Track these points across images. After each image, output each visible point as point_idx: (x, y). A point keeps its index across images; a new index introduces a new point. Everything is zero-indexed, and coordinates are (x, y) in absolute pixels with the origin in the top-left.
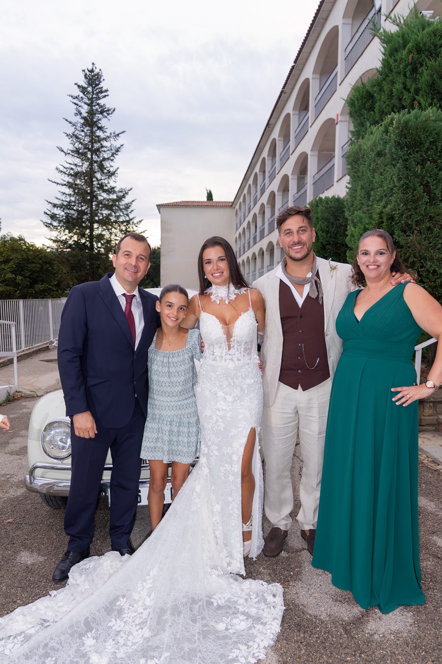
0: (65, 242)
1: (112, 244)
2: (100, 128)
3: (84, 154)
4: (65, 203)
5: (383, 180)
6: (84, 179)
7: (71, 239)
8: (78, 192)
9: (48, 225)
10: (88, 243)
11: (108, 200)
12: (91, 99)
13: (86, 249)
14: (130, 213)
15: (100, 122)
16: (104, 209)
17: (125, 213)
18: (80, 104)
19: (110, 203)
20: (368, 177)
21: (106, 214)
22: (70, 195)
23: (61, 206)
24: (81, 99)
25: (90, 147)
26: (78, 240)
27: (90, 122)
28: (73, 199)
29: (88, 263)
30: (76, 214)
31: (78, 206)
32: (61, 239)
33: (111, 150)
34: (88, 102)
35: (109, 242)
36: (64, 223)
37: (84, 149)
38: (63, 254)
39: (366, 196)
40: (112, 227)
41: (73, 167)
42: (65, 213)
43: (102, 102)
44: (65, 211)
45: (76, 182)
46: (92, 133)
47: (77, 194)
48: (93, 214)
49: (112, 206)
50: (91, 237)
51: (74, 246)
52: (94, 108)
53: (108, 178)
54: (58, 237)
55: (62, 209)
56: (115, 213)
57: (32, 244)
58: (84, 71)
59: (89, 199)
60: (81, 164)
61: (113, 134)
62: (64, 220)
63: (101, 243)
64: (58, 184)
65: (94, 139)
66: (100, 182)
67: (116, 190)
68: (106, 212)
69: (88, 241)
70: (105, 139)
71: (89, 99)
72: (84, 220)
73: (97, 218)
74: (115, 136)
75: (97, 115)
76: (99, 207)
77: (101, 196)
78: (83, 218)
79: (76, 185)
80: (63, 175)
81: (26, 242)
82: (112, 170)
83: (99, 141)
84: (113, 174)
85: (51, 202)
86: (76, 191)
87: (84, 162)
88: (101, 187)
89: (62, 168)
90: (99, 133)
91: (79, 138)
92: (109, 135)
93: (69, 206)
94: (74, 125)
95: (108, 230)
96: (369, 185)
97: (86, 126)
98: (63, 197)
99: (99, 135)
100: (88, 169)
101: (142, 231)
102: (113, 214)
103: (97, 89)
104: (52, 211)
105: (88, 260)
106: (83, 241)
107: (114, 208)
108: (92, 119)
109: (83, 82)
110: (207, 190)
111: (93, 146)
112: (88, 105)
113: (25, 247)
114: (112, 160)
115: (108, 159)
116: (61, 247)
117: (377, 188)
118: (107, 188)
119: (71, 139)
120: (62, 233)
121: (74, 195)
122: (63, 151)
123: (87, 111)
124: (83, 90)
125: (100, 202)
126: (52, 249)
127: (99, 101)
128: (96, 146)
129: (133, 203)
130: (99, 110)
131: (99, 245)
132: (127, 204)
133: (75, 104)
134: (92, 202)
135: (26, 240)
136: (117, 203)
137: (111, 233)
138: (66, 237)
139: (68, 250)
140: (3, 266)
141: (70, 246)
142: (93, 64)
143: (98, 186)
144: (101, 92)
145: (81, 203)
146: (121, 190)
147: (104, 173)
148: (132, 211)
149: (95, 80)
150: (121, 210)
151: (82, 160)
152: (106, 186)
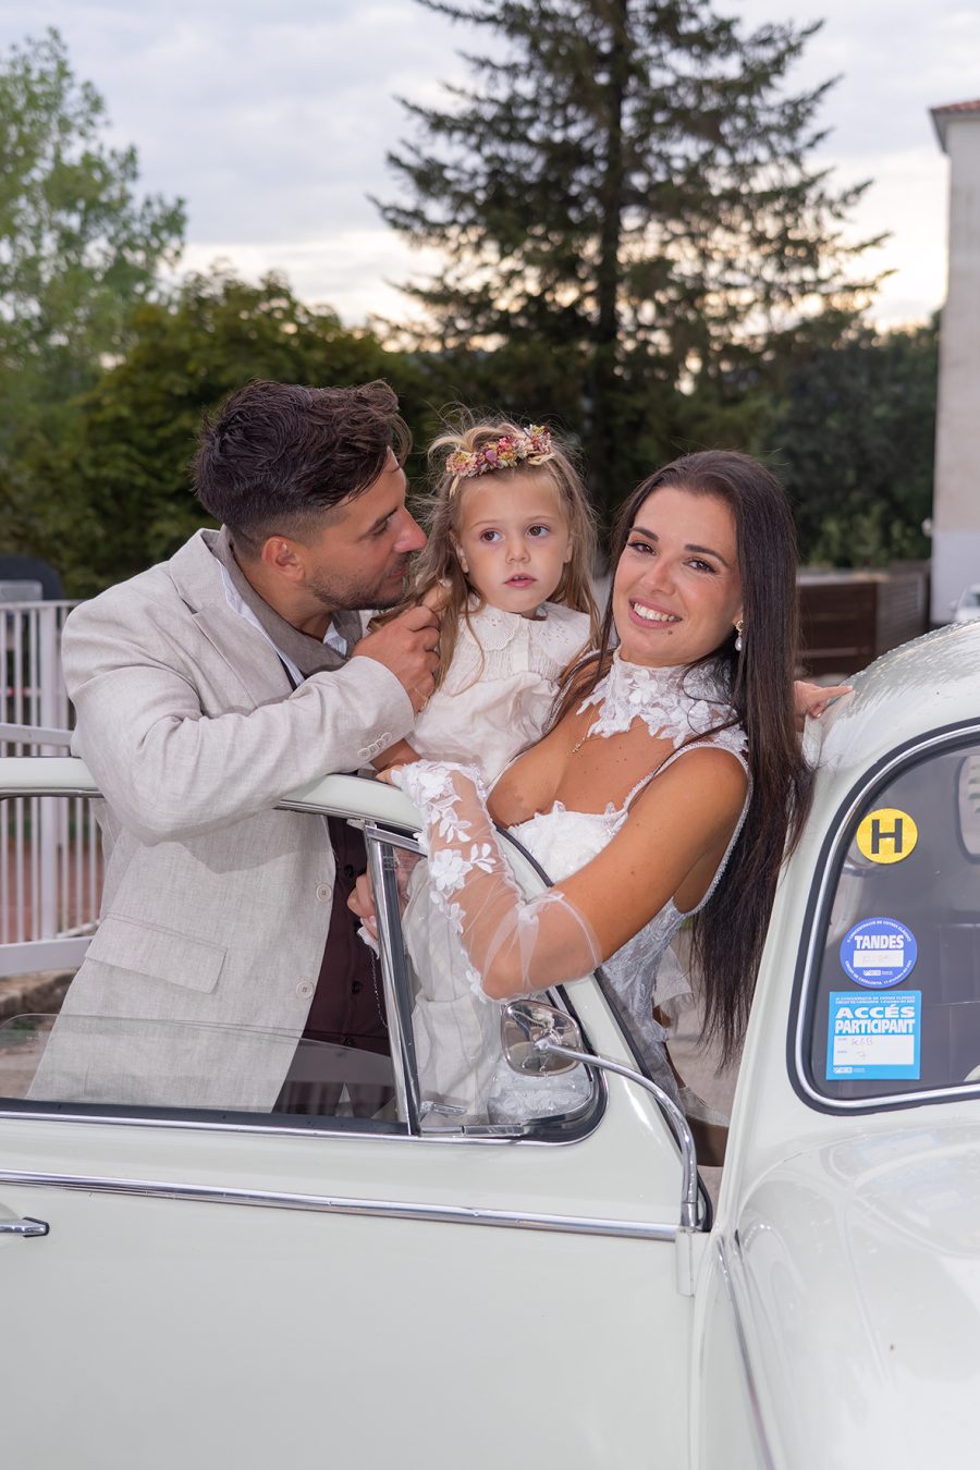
0: (477, 304)
1: (709, 312)
4: (489, 112)
7: (509, 285)
8: (554, 53)
9: (402, 220)
10: (590, 306)
11: (699, 86)
13: (579, 336)
14: (811, 145)
16: (676, 133)
17: (779, 150)
19: (713, 102)
21: (686, 159)
22: (512, 70)
23: (470, 126)
26: (544, 293)
28: (526, 87)
29: (586, 404)
30: (540, 161)
31: (549, 122)
32: (463, 286)
35: (694, 292)
36: (482, 209)
38: (466, 364)
40: (718, 222)
42: (489, 160)
44: (487, 151)
47: (549, 62)
48: (623, 157)
49: (717, 116)
50: (608, 276)
51: (522, 322)
54: (450, 280)
55: (473, 140)
56: (732, 151)
57: (323, 312)
59: (604, 88)
62: (481, 195)
63: (658, 305)
64: (457, 14)
67: (743, 33)
68: (685, 148)
69: (590, 294)
72: (575, 190)
73: (638, 181)
76: (651, 123)
77: (663, 66)
78: (571, 182)
79: (545, 16)
81: (294, 305)
85: (423, 106)
86: (545, 46)
88: (668, 22)
93: (506, 123)
95: (692, 236)
98: (479, 84)
101: (867, 238)
102: (722, 157)
104: (427, 152)
105: (586, 391)
106: (566, 296)
107: (725, 128)
113: (290, 328)
116: (461, 324)
120: (467, 256)
121: (531, 67)
125: (658, 101)
126: (417, 335)
129: (829, 95)
131: (648, 312)
132: (795, 104)
135: (297, 295)
136: (743, 102)
137: (705, 256)
138: (487, 275)
139: (491, 343)
140: (185, 420)
141: (503, 324)
143: (654, 17)
145: (564, 107)
146: (765, 35)
148: (820, 136)
150: (762, 134)
152: (692, 15)
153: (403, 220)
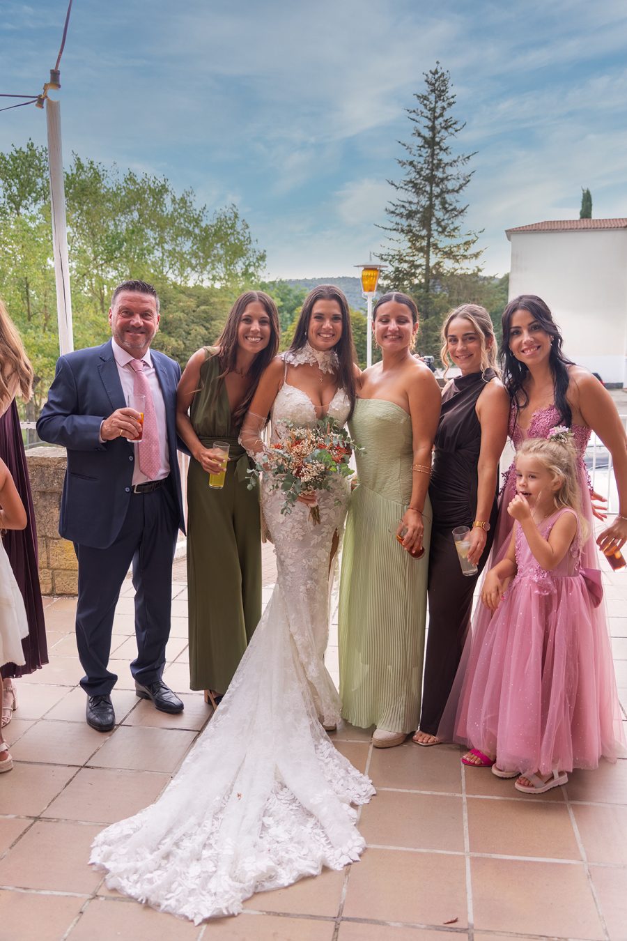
2: (444, 150)
3: (422, 186)
15: (444, 141)
18: (418, 119)
24: (420, 113)
27: (431, 143)
33: (459, 179)
43: (446, 113)
46: (433, 155)
47: (410, 240)
52: (437, 123)
53: (453, 218)
58: (425, 73)
60: (416, 201)
61: (461, 157)
64: (385, 229)
66: (442, 225)
70: (450, 164)
74: (464, 159)
75: (441, 133)
80: (392, 216)
82: (460, 207)
83: (442, 167)
87: (421, 197)
89: (393, 208)
90: (442, 156)
92: (456, 159)
94: (409, 148)
97: (425, 148)
99: (442, 158)
100: (426, 207)
103: (442, 96)
110: (583, 190)
111: (432, 175)
112: (429, 119)
114: (459, 193)
115: (454, 190)
118: (450, 231)
119: (405, 167)
122: (393, 184)
123: (427, 127)
124: (424, 101)
128: (438, 174)
130: (443, 125)
133: (412, 119)
134: (430, 249)
136: (464, 253)
142: (438, 63)
143: (439, 230)
144: (447, 99)
147: (447, 211)
149: (440, 84)
151: (419, 195)
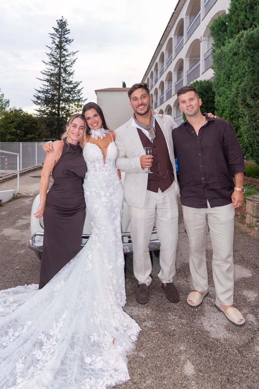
0: (44, 112)
2: (65, 50)
3: (56, 64)
4: (45, 90)
5: (238, 68)
6: (56, 77)
7: (47, 110)
8: (52, 84)
11: (68, 88)
12: (61, 35)
13: (55, 115)
14: (81, 95)
15: (65, 46)
16: (66, 93)
17: (77, 95)
18: (55, 37)
20: (228, 67)
22: (48, 86)
23: (43, 92)
24: (55, 35)
25: (59, 60)
26: (51, 110)
27: (60, 47)
28: (49, 88)
29: (56, 123)
30: (51, 96)
31: (52, 92)
32: (42, 110)
33: (71, 61)
34: (59, 36)
35: (68, 110)
37: (56, 61)
38: (43, 119)
39: (227, 78)
40: (71, 103)
41: (50, 71)
42: (45, 96)
43: (66, 36)
44: (45, 95)
45: (51, 79)
46: (61, 52)
47: (52, 85)
48: (60, 96)
49: (70, 91)
50: (59, 108)
51: (49, 113)
52: (62, 39)
53: (69, 76)
54: (41, 109)
55: (43, 94)
56: (72, 95)
58: (57, 21)
59: (58, 88)
60: (54, 69)
62: (44, 100)
63: (64, 112)
64: (41, 80)
65: (62, 56)
66: (64, 79)
68: (67, 95)
69: (57, 111)
70: (68, 56)
71: (59, 35)
72: (55, 99)
73: (62, 98)
74: (73, 54)
75: (64, 43)
76: (63, 92)
77: (64, 86)
79: (51, 80)
80: (45, 75)
82: (71, 72)
83: (64, 57)
84: (72, 74)
85: (37, 90)
86: (51, 84)
87: (56, 68)
88: (65, 81)
89: (44, 72)
90: (64, 52)
91: (54, 56)
92: (70, 53)
93: (47, 92)
94: (51, 49)
95: (68, 104)
96: (229, 72)
97: (58, 49)
98: (44, 87)
99: (64, 53)
100: (58, 72)
102: (71, 96)
103: (64, 29)
104: (38, 95)
105: (56, 121)
106: (54, 111)
107: (71, 93)
108: (61, 45)
109: (57, 26)
111: (61, 60)
112: (59, 38)
113: (22, 114)
114: (71, 67)
115: (69, 66)
116: (42, 114)
117: (234, 73)
118: (68, 82)
119: (49, 56)
120: (43, 106)
122: (45, 63)
123: (58, 41)
124: (57, 30)
125: (64, 89)
126: (37, 115)
127: (65, 36)
128: (63, 59)
129: (82, 89)
130: (65, 40)
132: (79, 90)
133: (52, 38)
134: (60, 89)
136: (73, 90)
137: (69, 106)
138: (45, 108)
139: (45, 116)
140: (10, 125)
141: (47, 114)
143: (63, 80)
144: (66, 31)
145: (53, 90)
147: (66, 74)
148: (82, 93)
149: (63, 25)
150: (75, 93)
151: (55, 67)
152: (68, 80)
153: (35, 102)
